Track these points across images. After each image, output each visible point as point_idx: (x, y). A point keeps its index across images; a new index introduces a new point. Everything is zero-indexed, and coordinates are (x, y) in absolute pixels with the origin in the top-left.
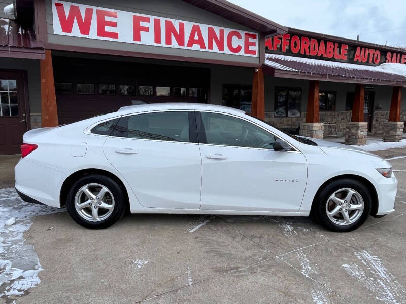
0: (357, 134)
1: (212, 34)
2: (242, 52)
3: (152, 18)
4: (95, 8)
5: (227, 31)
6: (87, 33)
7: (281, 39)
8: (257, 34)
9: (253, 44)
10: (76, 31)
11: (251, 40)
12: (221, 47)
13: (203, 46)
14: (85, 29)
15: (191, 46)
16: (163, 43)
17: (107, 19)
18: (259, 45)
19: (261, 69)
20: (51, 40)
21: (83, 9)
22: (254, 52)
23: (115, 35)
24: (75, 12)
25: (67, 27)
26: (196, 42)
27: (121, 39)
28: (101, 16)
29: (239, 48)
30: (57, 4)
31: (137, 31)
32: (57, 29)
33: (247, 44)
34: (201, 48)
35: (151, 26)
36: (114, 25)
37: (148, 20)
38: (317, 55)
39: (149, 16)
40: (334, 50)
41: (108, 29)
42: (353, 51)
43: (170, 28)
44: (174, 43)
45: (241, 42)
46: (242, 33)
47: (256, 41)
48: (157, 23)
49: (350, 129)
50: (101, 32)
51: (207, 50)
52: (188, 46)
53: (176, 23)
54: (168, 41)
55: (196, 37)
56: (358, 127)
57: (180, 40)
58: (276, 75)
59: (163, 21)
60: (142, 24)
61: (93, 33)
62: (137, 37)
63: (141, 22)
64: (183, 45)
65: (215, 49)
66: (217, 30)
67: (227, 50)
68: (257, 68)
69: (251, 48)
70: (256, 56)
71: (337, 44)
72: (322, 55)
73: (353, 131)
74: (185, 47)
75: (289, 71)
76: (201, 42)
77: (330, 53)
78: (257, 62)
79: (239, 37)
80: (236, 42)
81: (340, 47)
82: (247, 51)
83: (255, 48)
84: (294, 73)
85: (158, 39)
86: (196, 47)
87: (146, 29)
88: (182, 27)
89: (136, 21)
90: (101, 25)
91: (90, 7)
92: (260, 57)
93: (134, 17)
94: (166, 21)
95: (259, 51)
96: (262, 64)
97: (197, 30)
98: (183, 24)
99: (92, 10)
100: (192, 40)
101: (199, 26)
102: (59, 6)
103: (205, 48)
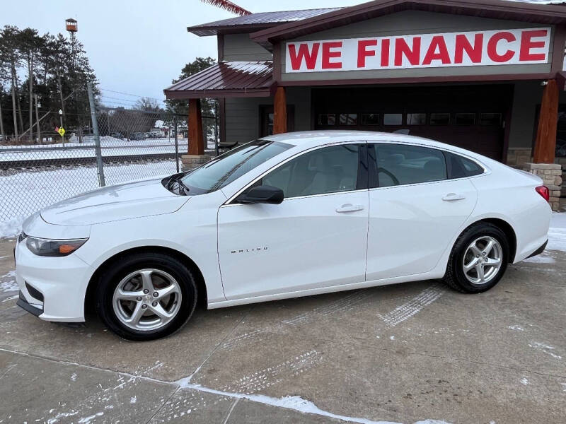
2: (515, 60)
3: (380, 40)
4: (321, 42)
5: (487, 36)
6: (313, 67)
8: (549, 30)
9: (541, 45)
10: (304, 67)
11: (534, 40)
12: (476, 56)
13: (446, 60)
14: (311, 64)
15: (429, 63)
16: (391, 64)
17: (332, 50)
18: (553, 43)
20: (284, 79)
21: (310, 45)
22: (541, 57)
23: (339, 65)
24: (304, 49)
25: (296, 65)
26: (437, 57)
27: (344, 68)
28: (326, 47)
29: (510, 54)
30: (290, 46)
31: (362, 54)
32: (289, 68)
33: (526, 45)
34: (444, 62)
35: (378, 49)
36: (338, 54)
37: (374, 43)
39: (376, 39)
41: (332, 60)
43: (401, 46)
44: (406, 63)
45: (516, 47)
46: (518, 33)
47: (546, 40)
48: (386, 45)
50: (326, 64)
52: (424, 63)
54: (398, 61)
55: (437, 51)
57: (414, 58)
59: (393, 40)
60: (368, 48)
61: (318, 66)
62: (361, 63)
64: (418, 64)
65: (467, 61)
66: (470, 37)
67: (486, 60)
68: (546, 80)
70: (546, 61)
74: (420, 65)
76: (444, 57)
78: (547, 71)
79: (511, 38)
80: (502, 47)
82: (524, 55)
83: (545, 50)
85: (385, 61)
86: (436, 63)
87: (372, 53)
89: (362, 46)
90: (327, 55)
91: (316, 42)
92: (552, 62)
93: (359, 42)
94: (397, 40)
95: (552, 53)
96: (556, 72)
97: (439, 41)
98: (419, 39)
99: (319, 44)
100: (430, 56)
101: (442, 37)
102: (292, 47)
103: (450, 62)
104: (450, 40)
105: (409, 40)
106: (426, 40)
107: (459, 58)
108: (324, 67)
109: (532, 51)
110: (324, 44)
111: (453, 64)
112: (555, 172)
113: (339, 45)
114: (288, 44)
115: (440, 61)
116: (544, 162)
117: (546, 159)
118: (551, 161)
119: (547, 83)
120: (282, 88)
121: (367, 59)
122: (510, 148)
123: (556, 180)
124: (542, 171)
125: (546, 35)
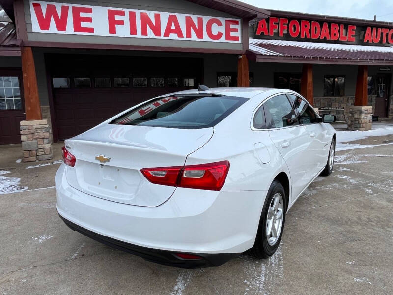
0: (360, 119)
1: (189, 23)
2: (223, 39)
3: (127, 11)
4: (70, 6)
5: (206, 19)
6: (64, 30)
7: (278, 24)
8: (239, 20)
9: (236, 30)
10: (53, 28)
11: (233, 26)
12: (200, 35)
13: (180, 35)
14: (62, 25)
15: (168, 36)
16: (139, 34)
17: (82, 15)
18: (242, 30)
19: (245, 55)
20: (31, 38)
21: (59, 7)
22: (236, 39)
23: (91, 30)
24: (51, 11)
25: (44, 25)
26: (174, 32)
27: (95, 34)
28: (76, 12)
29: (219, 35)
30: (35, 5)
31: (113, 23)
32: (36, 27)
33: (229, 30)
34: (179, 37)
35: (126, 18)
36: (89, 20)
37: (122, 13)
38: (319, 38)
39: (124, 10)
40: (339, 31)
41: (84, 24)
42: (363, 32)
43: (145, 20)
44: (151, 34)
45: (222, 29)
46: (223, 20)
47: (239, 27)
48: (132, 16)
49: (353, 114)
50: (77, 28)
51: (185, 38)
52: (165, 35)
53: (151, 15)
54: (144, 32)
55: (173, 27)
56: (361, 112)
57: (157, 31)
58: (258, 60)
59: (138, 13)
60: (117, 18)
61: (70, 29)
62: (112, 30)
63: (116, 16)
64: (160, 35)
65: (194, 37)
66: (195, 18)
67: (206, 38)
68: (241, 55)
69: (233, 34)
70: (240, 42)
71: (342, 26)
72: (325, 38)
73: (356, 116)
74: (162, 37)
75: (273, 55)
76: (178, 31)
77: (335, 35)
78: (240, 48)
79: (220, 24)
80: (215, 29)
81: (346, 28)
82: (228, 37)
83: (238, 34)
84: (278, 58)
85: (133, 31)
86: (173, 36)
87: (122, 22)
88: (157, 17)
89: (111, 14)
90: (77, 20)
91: (65, 5)
92: (243, 43)
93: (109, 11)
94: (141, 14)
95: (242, 37)
96: (246, 50)
97: (173, 19)
98: (159, 15)
99: (68, 7)
100: (168, 32)
101: (176, 16)
102: (37, 6)
103: (183, 37)
106: (165, 17)
107: (189, 35)
108: (75, 30)
110: (73, 8)
113: (90, 11)
114: (32, 2)
115: (176, 35)
120: (30, 48)
121: (118, 27)
125: (238, 24)
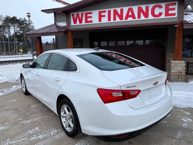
1: (140, 10)
2: (163, 16)
3: (107, 10)
4: (84, 12)
5: (151, 6)
8: (177, 3)
9: (174, 9)
10: (78, 23)
11: (171, 7)
12: (146, 15)
14: (81, 21)
15: (127, 19)
16: (112, 20)
17: (89, 15)
18: (179, 8)
19: (180, 25)
21: (80, 14)
22: (174, 14)
23: (91, 21)
24: (78, 15)
25: (75, 22)
26: (130, 16)
27: (93, 23)
28: (86, 14)
29: (160, 14)
31: (100, 17)
32: (72, 24)
33: (167, 10)
34: (133, 19)
35: (106, 14)
36: (91, 17)
37: (105, 12)
41: (89, 20)
43: (115, 12)
44: (118, 19)
45: (163, 10)
46: (163, 5)
47: (176, 7)
48: (109, 12)
50: (86, 21)
52: (125, 19)
54: (115, 19)
55: (130, 14)
57: (121, 17)
59: (112, 10)
60: (103, 14)
61: (84, 22)
62: (100, 20)
64: (122, 19)
65: (143, 17)
66: (144, 7)
67: (150, 17)
70: (176, 16)
74: (124, 20)
76: (133, 16)
78: (177, 20)
79: (161, 7)
80: (157, 11)
82: (167, 14)
83: (176, 11)
85: (109, 19)
87: (104, 16)
90: (87, 18)
91: (82, 12)
92: (179, 16)
93: (99, 12)
94: (114, 10)
95: (179, 13)
96: (181, 21)
97: (131, 10)
98: (123, 9)
99: (83, 13)
100: (127, 16)
101: (132, 8)
102: (73, 15)
104: (135, 9)
105: (119, 10)
106: (126, 10)
107: (139, 17)
108: (86, 23)
109: (170, 12)
110: (85, 13)
111: (137, 19)
112: (182, 65)
113: (91, 13)
114: (72, 14)
115: (131, 18)
116: (177, 60)
117: (178, 59)
118: (180, 60)
119: (177, 26)
120: (70, 32)
121: (102, 18)
122: (167, 54)
123: (183, 68)
124: (176, 64)
125: (176, 5)
